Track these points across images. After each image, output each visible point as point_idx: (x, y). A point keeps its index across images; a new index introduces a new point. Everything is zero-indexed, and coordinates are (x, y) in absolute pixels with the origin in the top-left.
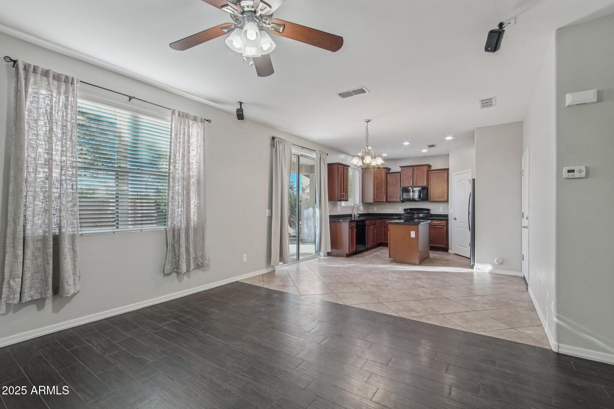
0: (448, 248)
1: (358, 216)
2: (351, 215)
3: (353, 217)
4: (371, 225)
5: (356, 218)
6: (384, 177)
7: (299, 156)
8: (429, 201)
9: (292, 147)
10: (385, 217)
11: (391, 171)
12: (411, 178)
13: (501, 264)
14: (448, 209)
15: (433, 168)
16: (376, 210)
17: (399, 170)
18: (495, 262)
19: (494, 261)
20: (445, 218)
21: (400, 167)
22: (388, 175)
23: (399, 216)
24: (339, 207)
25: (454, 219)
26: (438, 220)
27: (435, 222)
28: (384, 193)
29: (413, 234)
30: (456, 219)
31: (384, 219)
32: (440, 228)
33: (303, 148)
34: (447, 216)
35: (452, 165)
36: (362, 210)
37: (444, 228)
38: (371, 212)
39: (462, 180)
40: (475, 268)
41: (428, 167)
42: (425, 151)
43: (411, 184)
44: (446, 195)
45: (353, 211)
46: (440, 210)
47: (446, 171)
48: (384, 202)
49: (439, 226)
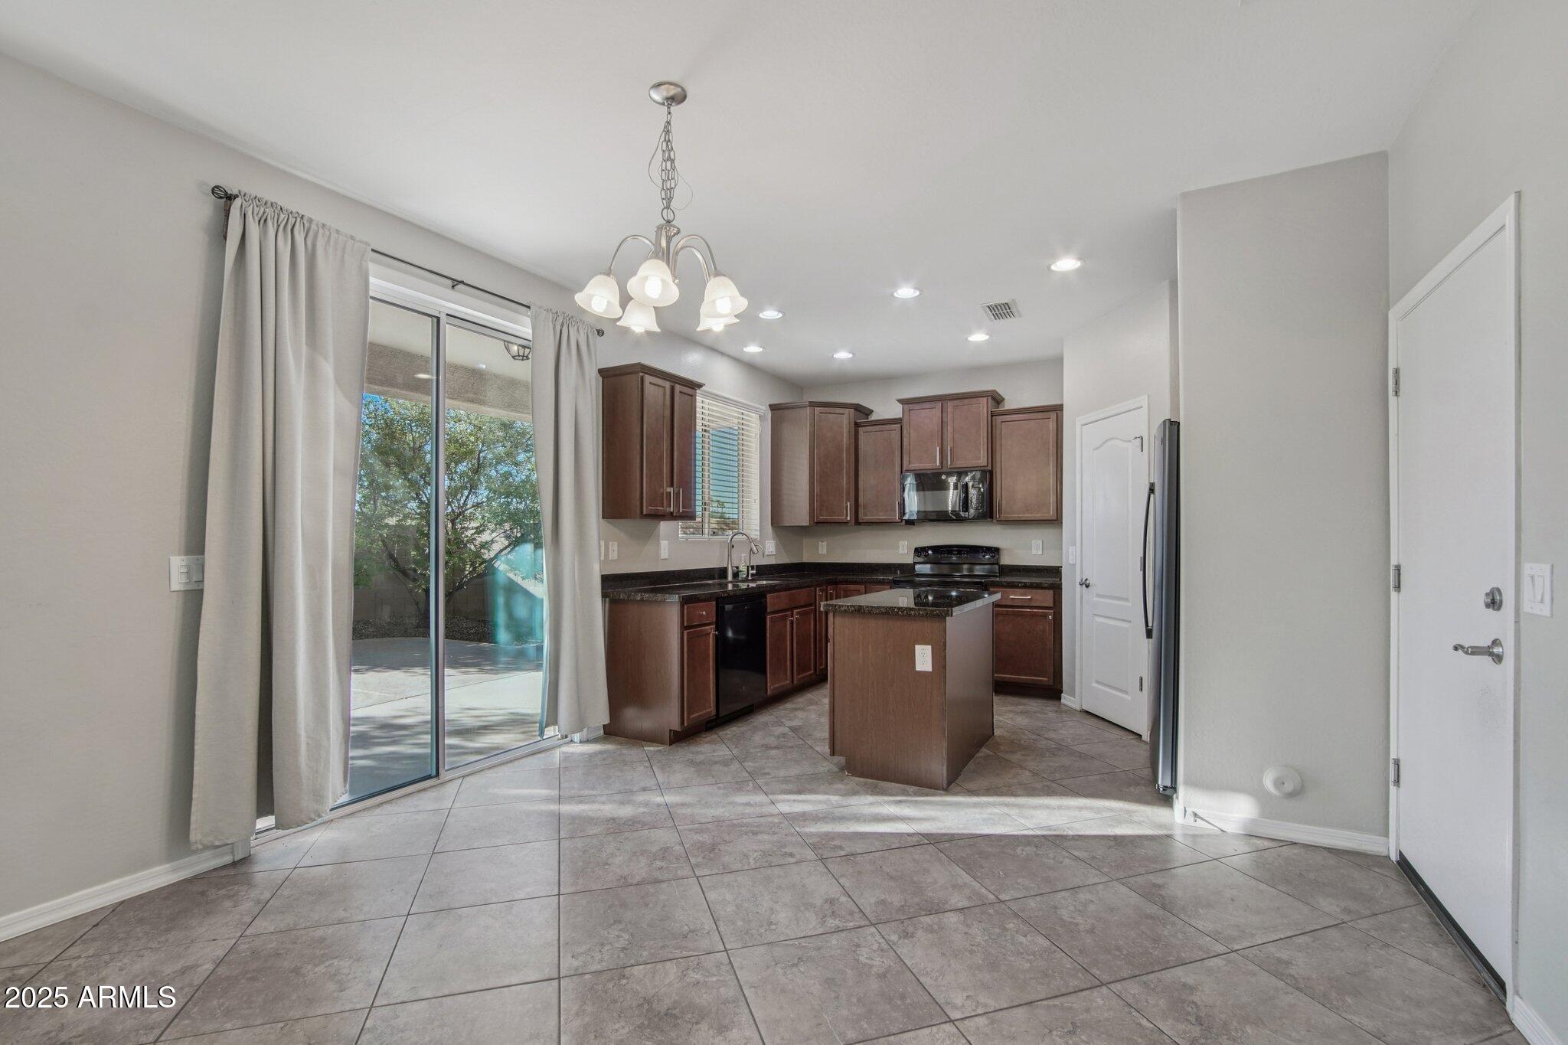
0: (1059, 688)
1: (752, 575)
2: (723, 572)
3: (730, 578)
4: (791, 609)
5: (745, 580)
6: (845, 439)
7: (438, 319)
8: (995, 521)
9: (372, 267)
10: (850, 578)
11: (873, 417)
12: (937, 441)
13: (1292, 795)
14: (1061, 549)
15: (1010, 404)
16: (824, 551)
17: (895, 411)
18: (1268, 783)
19: (1261, 781)
20: (1049, 578)
21: (900, 401)
22: (861, 430)
23: (897, 575)
24: (664, 544)
25: (1081, 585)
26: (1025, 586)
27: (1016, 596)
28: (848, 493)
29: (924, 658)
30: (1087, 586)
31: (847, 582)
32: (1033, 615)
33: (456, 283)
34: (1056, 571)
35: (1073, 393)
36: (770, 552)
37: (1045, 616)
38: (807, 557)
39: (1112, 439)
40: (1178, 805)
41: (994, 403)
42: (979, 337)
43: (935, 462)
44: (1053, 499)
45: (730, 555)
46: (1034, 552)
47: (1053, 415)
48: (846, 523)
49: (1031, 607)
